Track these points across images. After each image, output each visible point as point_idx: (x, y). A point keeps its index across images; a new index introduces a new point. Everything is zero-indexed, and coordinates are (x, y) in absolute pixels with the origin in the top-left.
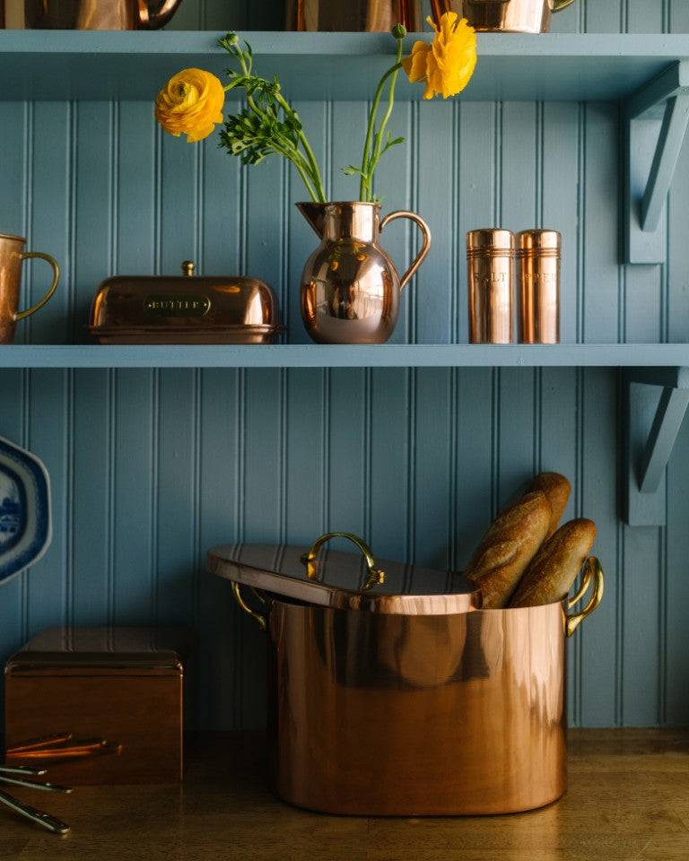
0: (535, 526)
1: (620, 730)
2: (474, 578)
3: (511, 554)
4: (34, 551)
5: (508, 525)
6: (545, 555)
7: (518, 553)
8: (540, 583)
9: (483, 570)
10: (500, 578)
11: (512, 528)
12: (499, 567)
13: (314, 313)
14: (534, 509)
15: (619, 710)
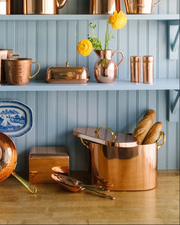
0: (149, 124)
1: (167, 170)
2: (135, 136)
3: (144, 131)
4: (29, 129)
5: (142, 124)
6: (151, 131)
7: (145, 131)
8: (151, 138)
9: (137, 135)
10: (141, 137)
11: (143, 125)
12: (141, 134)
13: (98, 75)
14: (148, 120)
15: (167, 166)
